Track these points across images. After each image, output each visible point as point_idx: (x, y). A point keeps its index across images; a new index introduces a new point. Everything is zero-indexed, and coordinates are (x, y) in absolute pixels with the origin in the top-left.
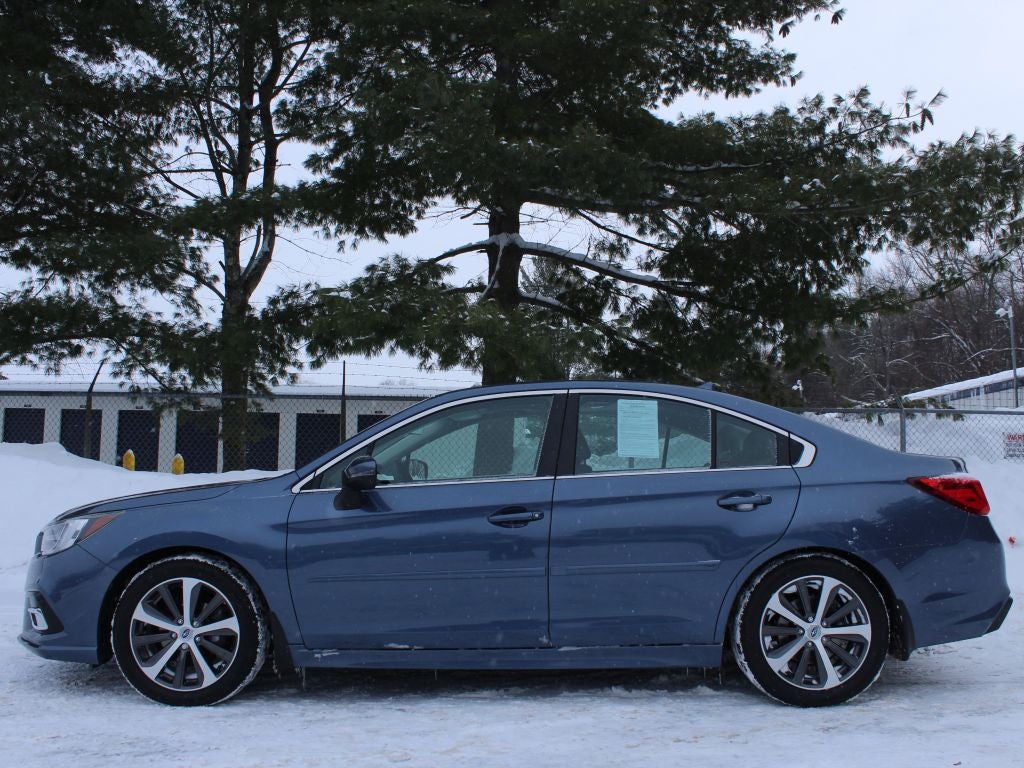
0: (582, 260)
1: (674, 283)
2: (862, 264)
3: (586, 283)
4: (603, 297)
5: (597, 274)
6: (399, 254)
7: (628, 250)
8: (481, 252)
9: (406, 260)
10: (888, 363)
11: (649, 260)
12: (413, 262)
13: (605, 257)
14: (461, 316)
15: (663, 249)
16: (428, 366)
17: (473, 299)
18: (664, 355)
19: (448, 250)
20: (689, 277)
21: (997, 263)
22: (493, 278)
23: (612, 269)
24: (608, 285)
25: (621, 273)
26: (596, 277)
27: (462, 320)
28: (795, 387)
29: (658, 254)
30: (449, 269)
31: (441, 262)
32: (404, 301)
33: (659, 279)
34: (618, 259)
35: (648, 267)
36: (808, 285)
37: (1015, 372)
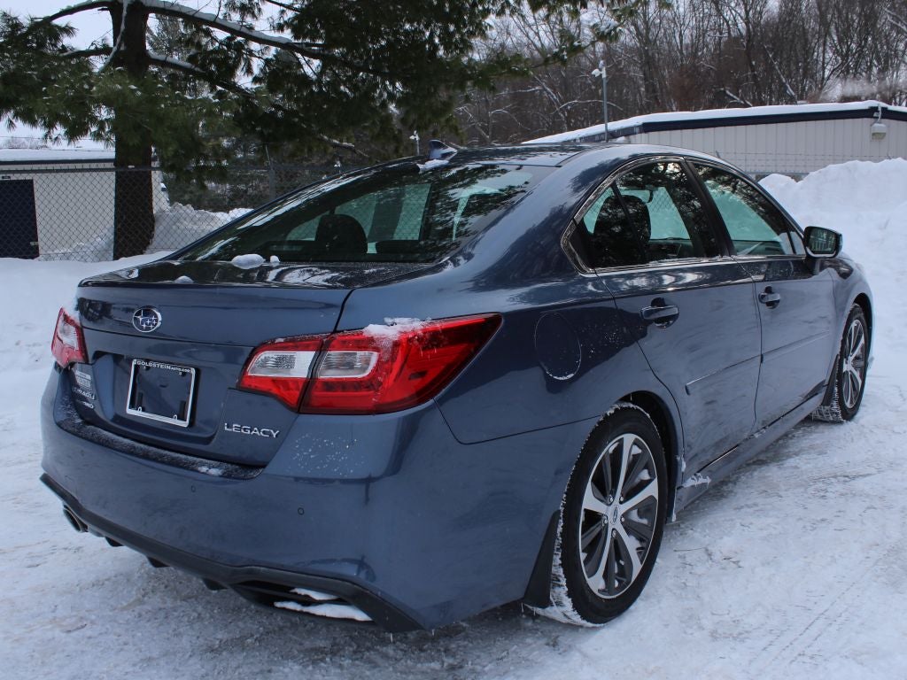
0: (212, 20)
1: (307, 44)
2: (486, 27)
3: (217, 44)
4: (236, 58)
5: (228, 35)
6: (8, 13)
7: (260, 10)
8: (103, 10)
9: (16, 18)
10: (490, 114)
11: (282, 22)
12: (26, 22)
13: (236, 17)
14: (86, 87)
15: (295, 10)
16: (54, 137)
17: (98, 63)
18: (299, 117)
19: (65, 7)
20: (320, 37)
21: (613, 33)
22: (118, 40)
23: (244, 30)
24: (239, 47)
25: (254, 34)
26: (228, 38)
27: (88, 91)
28: (412, 137)
29: (290, 14)
30: (68, 30)
31: (56, 22)
32: (18, 68)
33: (293, 41)
34: (249, 20)
35: (280, 28)
36: (436, 48)
37: (606, 127)
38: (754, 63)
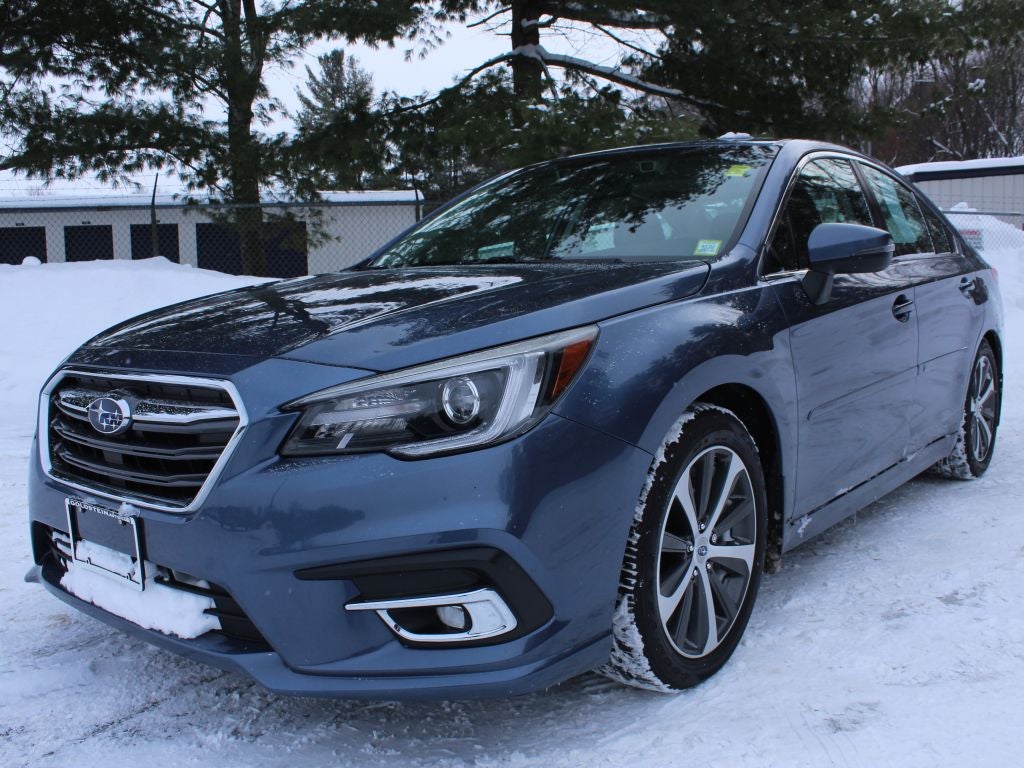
38: (962, 110)
